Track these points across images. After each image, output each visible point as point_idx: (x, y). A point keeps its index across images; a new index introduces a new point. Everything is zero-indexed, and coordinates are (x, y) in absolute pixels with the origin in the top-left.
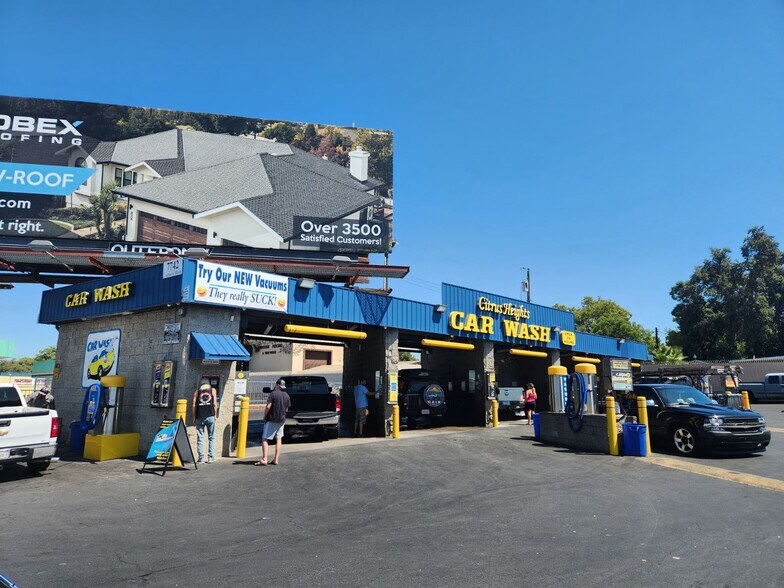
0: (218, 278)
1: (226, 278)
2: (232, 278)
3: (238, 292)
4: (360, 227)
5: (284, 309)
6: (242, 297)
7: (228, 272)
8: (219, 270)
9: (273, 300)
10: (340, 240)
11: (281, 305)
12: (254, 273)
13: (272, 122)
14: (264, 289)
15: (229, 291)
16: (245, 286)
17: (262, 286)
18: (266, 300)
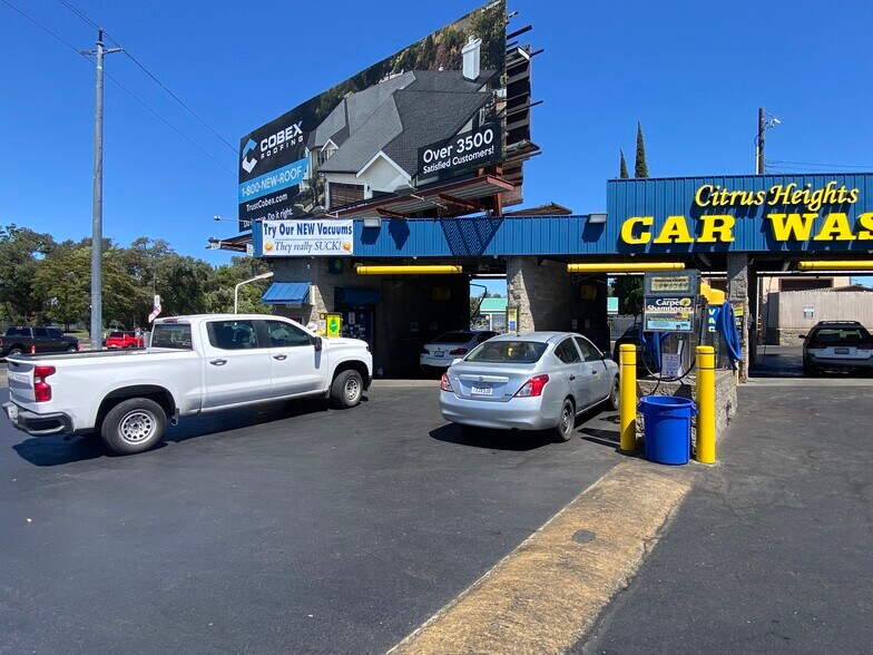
0: (282, 233)
1: (289, 231)
2: (295, 231)
3: (302, 243)
4: (472, 140)
5: (350, 252)
6: (307, 246)
7: (291, 226)
8: (282, 225)
9: (337, 245)
10: (456, 161)
11: (348, 249)
12: (316, 222)
13: (400, 54)
14: (327, 236)
15: (293, 243)
16: (308, 236)
17: (325, 233)
18: (330, 246)
